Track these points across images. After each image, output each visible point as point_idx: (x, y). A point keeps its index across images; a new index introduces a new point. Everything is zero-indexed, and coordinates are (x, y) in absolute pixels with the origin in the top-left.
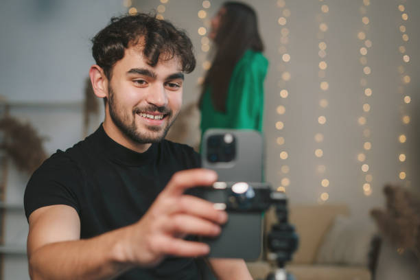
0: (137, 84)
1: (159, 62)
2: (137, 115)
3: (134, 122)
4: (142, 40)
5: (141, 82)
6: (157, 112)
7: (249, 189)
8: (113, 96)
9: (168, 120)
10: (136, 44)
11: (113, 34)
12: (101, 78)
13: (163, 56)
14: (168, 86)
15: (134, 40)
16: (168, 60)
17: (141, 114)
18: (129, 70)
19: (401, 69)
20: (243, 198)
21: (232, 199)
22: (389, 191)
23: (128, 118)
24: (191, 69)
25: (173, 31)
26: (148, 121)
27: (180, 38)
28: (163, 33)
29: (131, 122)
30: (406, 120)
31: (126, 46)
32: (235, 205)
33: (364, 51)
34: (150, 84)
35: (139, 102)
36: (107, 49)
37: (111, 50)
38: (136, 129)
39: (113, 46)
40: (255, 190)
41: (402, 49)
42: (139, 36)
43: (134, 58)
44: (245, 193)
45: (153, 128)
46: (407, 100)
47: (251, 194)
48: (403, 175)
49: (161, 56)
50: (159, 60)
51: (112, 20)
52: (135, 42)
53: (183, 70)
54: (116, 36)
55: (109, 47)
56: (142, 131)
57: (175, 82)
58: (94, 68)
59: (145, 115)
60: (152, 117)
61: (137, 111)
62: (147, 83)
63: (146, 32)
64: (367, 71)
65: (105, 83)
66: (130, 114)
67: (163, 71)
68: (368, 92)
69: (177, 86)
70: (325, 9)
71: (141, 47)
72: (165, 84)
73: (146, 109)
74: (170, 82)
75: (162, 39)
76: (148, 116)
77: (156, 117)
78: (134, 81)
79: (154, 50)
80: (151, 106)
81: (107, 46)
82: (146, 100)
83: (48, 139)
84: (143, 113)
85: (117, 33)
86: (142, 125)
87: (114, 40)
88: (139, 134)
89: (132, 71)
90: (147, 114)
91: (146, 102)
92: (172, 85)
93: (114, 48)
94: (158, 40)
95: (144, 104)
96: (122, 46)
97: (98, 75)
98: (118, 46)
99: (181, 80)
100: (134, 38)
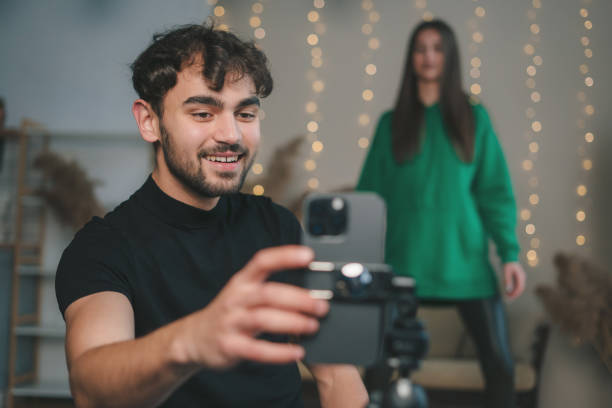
0: (199, 118)
1: (225, 85)
2: (204, 160)
3: (200, 170)
4: (199, 58)
5: (203, 115)
6: (229, 152)
7: (363, 273)
8: (167, 138)
9: (245, 162)
10: (192, 64)
11: (159, 55)
12: (149, 116)
13: (230, 77)
14: (239, 117)
15: (188, 59)
16: (236, 81)
17: (209, 158)
18: (185, 99)
19: (581, 96)
20: (355, 283)
21: (341, 285)
22: (562, 262)
23: (192, 164)
24: (268, 92)
25: (238, 43)
26: (220, 165)
27: (249, 50)
28: (226, 46)
29: (197, 170)
30: (587, 165)
31: (178, 68)
32: (345, 293)
33: (531, 71)
34: (216, 116)
35: (205, 141)
36: (153, 76)
37: (158, 76)
38: (205, 178)
39: (161, 71)
40: (372, 273)
41: (584, 69)
42: (194, 54)
43: (192, 83)
44: (359, 277)
45: (226, 175)
46: (589, 138)
47: (366, 279)
48: (581, 240)
49: (226, 78)
50: (226, 82)
51: (155, 37)
52: (190, 62)
53: (257, 93)
54: (163, 56)
55: (156, 73)
56: (212, 180)
57: (248, 110)
58: (138, 104)
59: (213, 159)
60: (223, 160)
61: (203, 155)
62: (212, 115)
63: (203, 47)
64: (536, 97)
65: (155, 122)
66: (194, 158)
67: (232, 95)
68: (537, 126)
69: (252, 116)
70: (480, 12)
71: (199, 67)
72: (236, 113)
73: (214, 150)
74: (242, 111)
75: (227, 54)
76: (218, 159)
77: (229, 160)
78: (194, 115)
79: (217, 69)
80: (220, 145)
81: (153, 71)
82: (213, 138)
83: (101, 183)
84: (211, 156)
85: (163, 52)
86: (211, 173)
87: (162, 63)
88: (209, 185)
89: (190, 100)
90: (216, 156)
91: (213, 141)
92: (245, 115)
93: (163, 74)
94: (221, 56)
95: (211, 144)
96: (173, 70)
97: (144, 113)
98: (168, 70)
99: (257, 107)
100: (188, 56)
